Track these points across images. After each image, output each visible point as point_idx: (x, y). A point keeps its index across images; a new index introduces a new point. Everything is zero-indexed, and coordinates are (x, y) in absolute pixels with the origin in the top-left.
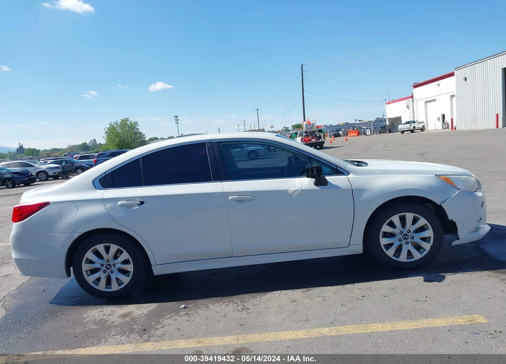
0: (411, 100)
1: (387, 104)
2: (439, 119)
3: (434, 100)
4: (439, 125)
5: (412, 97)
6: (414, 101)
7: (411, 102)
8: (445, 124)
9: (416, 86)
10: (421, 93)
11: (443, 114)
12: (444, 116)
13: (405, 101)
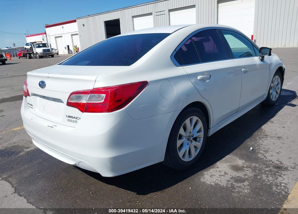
0: (45, 35)
1: (27, 37)
2: (65, 48)
3: (61, 37)
4: (66, 52)
5: (45, 33)
6: (48, 36)
7: (45, 37)
8: (70, 51)
9: (48, 27)
10: (51, 31)
11: (68, 45)
12: (68, 46)
13: (41, 36)
